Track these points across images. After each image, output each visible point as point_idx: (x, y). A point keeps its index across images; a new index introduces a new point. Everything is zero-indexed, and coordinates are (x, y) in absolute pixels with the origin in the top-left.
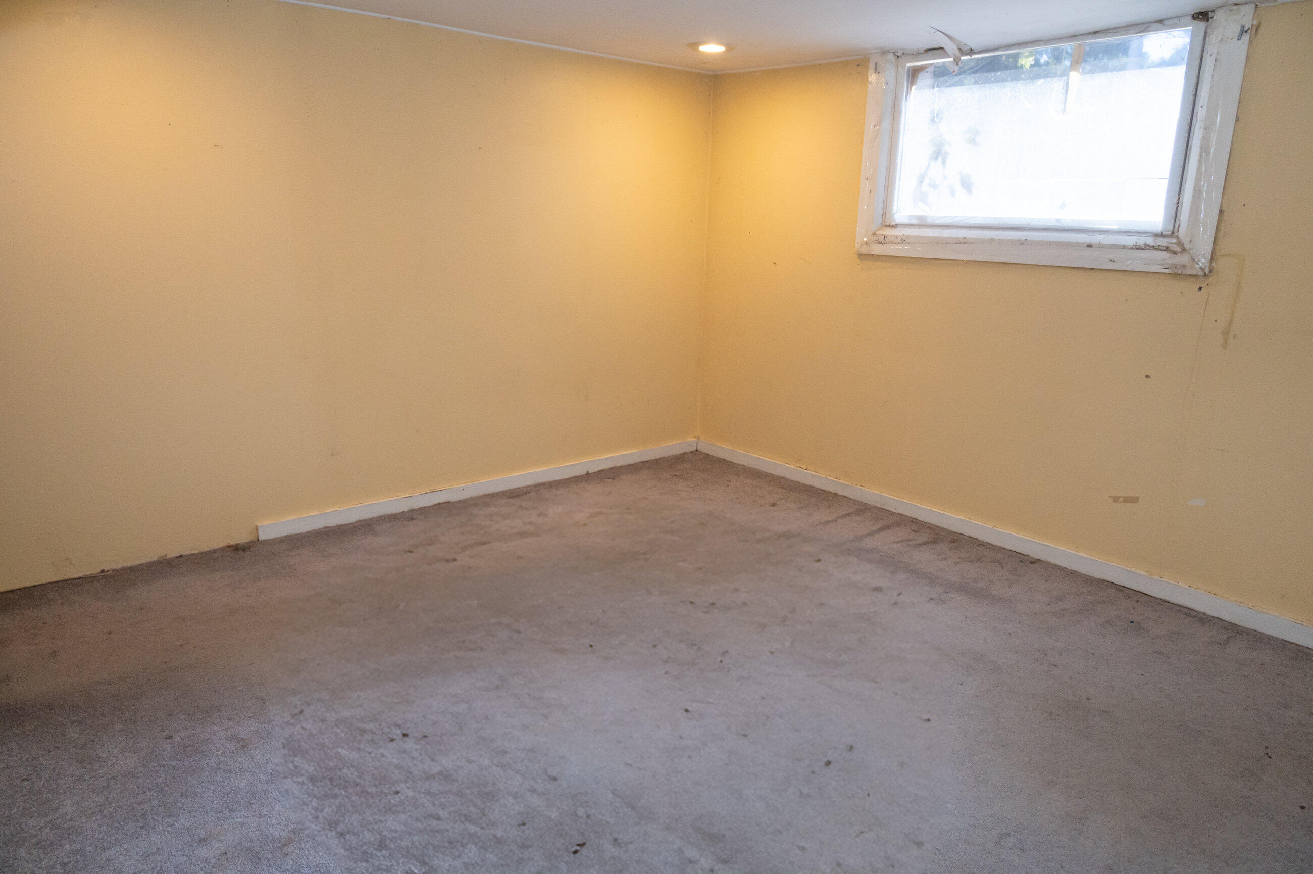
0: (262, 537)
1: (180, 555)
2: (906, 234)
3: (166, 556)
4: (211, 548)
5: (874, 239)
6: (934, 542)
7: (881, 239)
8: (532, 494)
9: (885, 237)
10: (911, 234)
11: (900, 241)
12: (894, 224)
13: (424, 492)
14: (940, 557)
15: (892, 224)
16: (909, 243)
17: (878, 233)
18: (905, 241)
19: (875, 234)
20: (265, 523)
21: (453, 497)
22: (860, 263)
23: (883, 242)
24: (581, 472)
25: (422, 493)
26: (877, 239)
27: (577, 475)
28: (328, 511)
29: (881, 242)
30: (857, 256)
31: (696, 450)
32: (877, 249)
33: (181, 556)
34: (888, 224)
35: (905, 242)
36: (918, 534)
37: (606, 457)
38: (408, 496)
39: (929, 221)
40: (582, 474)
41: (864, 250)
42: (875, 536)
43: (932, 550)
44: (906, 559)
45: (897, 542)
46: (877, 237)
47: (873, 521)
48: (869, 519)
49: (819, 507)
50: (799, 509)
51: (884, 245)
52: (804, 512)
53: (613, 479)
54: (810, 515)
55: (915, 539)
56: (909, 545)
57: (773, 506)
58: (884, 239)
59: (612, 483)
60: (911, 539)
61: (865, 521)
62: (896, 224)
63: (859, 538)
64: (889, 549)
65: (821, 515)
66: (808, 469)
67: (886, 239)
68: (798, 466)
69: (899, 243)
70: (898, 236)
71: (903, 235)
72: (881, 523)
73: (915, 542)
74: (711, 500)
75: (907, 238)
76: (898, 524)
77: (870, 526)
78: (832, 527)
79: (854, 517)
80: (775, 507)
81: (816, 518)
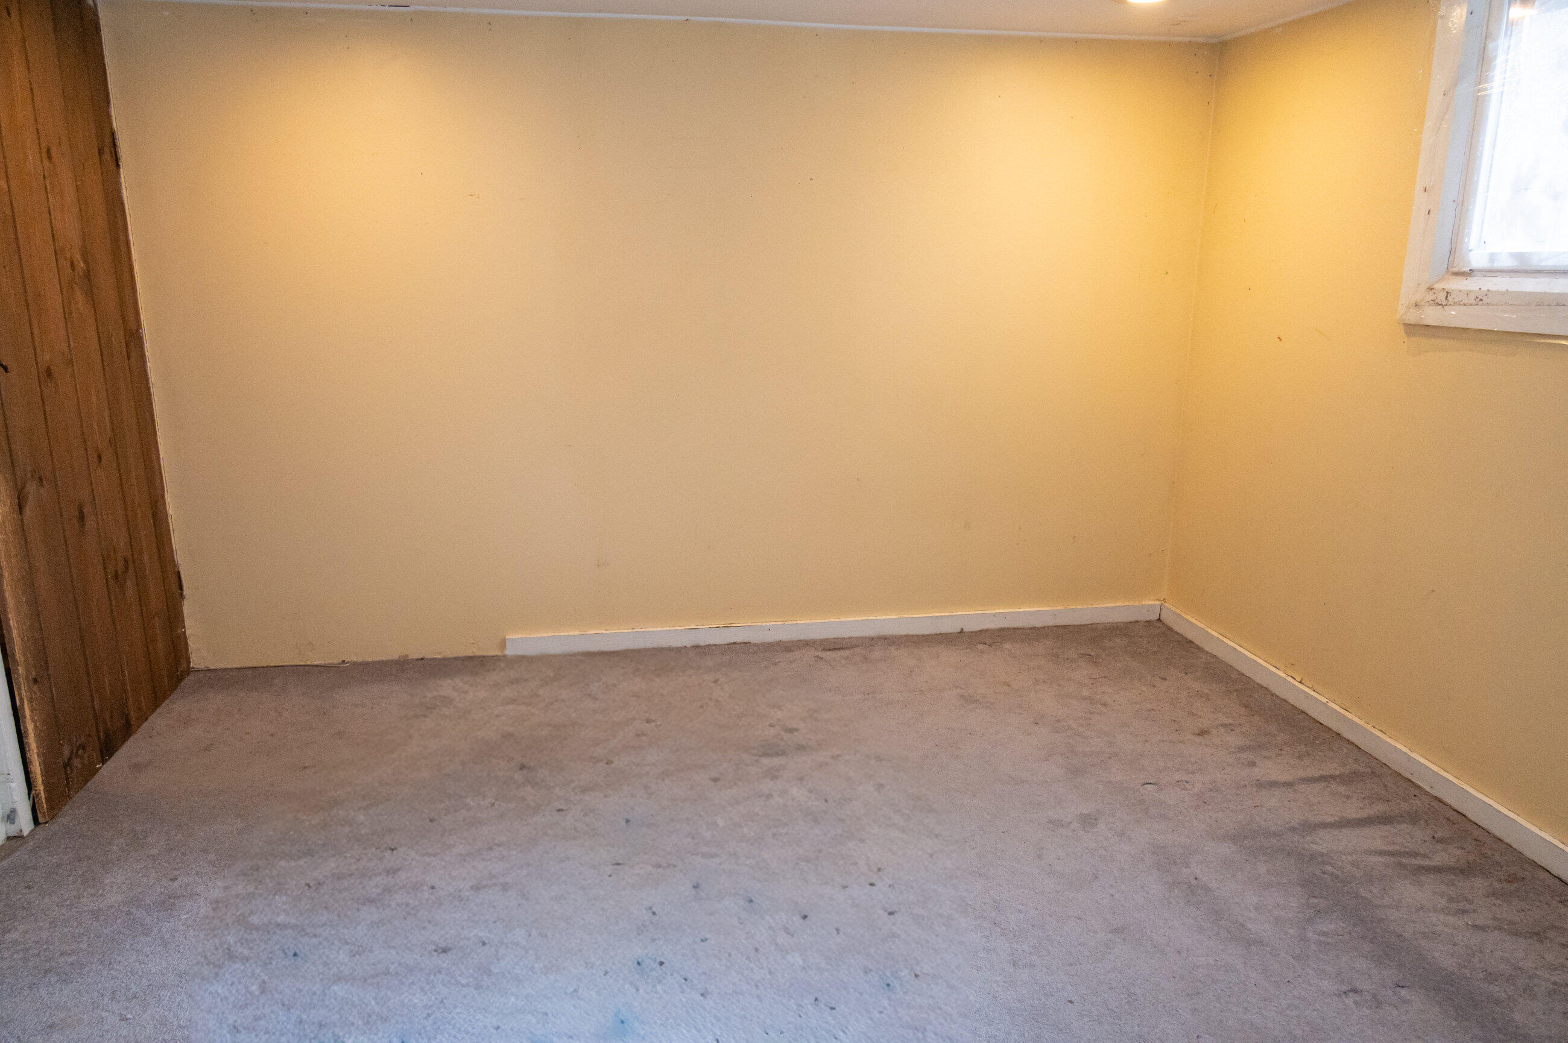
0: (510, 651)
1: (421, 657)
2: (1484, 289)
3: (407, 656)
4: (455, 655)
5: (1430, 297)
6: (1462, 871)
7: (1441, 297)
8: (858, 650)
9: (1448, 293)
10: (1494, 288)
11: (1472, 301)
12: (1467, 269)
13: (715, 626)
14: (1454, 906)
15: (1464, 269)
16: (1488, 304)
17: (1437, 286)
18: (1481, 300)
19: (1432, 289)
20: (515, 636)
21: (755, 638)
22: (1406, 339)
23: (1444, 303)
24: (953, 628)
25: (712, 626)
26: (1434, 297)
27: (944, 631)
28: (589, 633)
29: (1440, 303)
30: (1402, 328)
31: (1159, 620)
32: (1432, 316)
33: (422, 659)
34: (1455, 270)
35: (1481, 303)
36: (1439, 847)
37: (994, 612)
38: (695, 627)
39: (1535, 263)
40: (955, 631)
41: (1412, 317)
42: (1344, 831)
43: (1443, 888)
44: (1370, 891)
45: (1381, 853)
46: (1434, 293)
47: (1366, 801)
48: (1363, 796)
49: (1283, 752)
50: (1242, 749)
51: (1446, 307)
52: (1246, 756)
53: (990, 646)
54: (1253, 764)
55: (1425, 856)
56: (1401, 865)
57: (1199, 734)
58: (1447, 297)
59: (982, 652)
60: (1415, 854)
61: (1348, 797)
62: (1470, 270)
63: (1310, 828)
64: (1353, 863)
65: (1272, 769)
66: (1303, 682)
67: (1449, 298)
68: (1290, 674)
69: (1471, 305)
70: (1470, 291)
71: (1480, 289)
72: (1379, 808)
73: (1420, 861)
74: (1105, 705)
75: (1486, 295)
76: (1413, 818)
77: (1353, 810)
78: (1274, 795)
79: (1334, 786)
80: (1201, 737)
81: (1258, 772)
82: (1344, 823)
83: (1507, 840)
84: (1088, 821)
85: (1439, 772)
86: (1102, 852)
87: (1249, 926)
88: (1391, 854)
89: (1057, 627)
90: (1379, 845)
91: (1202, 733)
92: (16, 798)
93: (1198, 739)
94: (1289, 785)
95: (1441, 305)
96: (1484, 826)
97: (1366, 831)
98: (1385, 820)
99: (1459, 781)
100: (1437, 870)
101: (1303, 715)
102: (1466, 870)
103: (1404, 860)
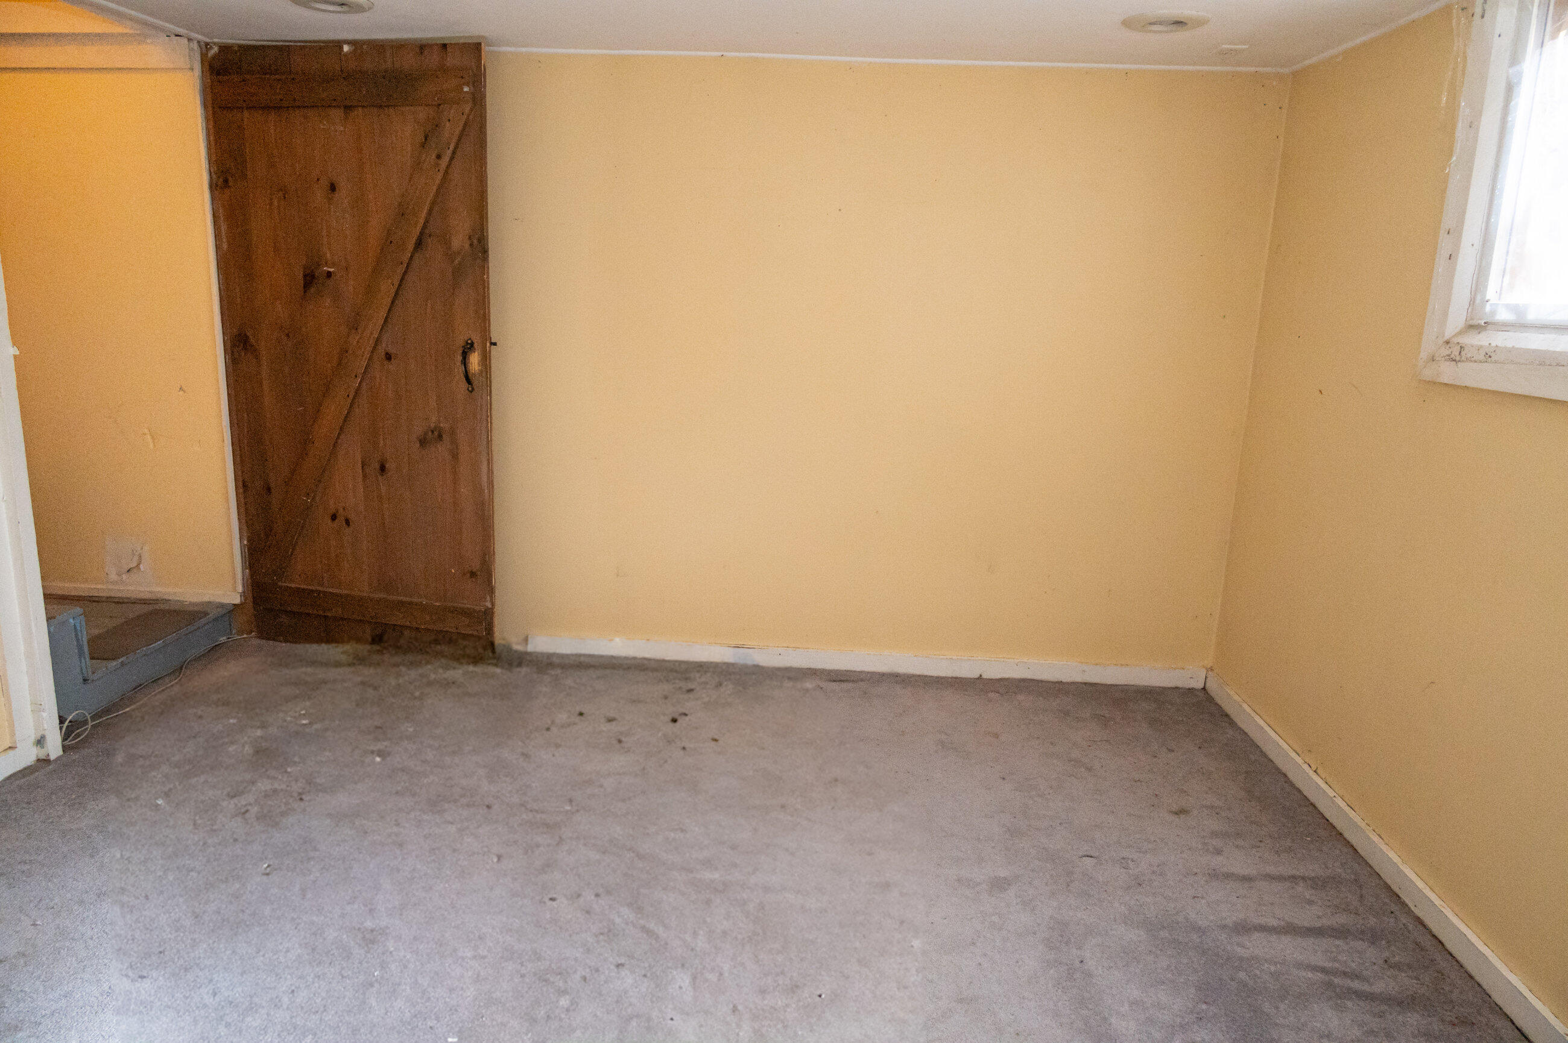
2: (1494, 344)
5: (1445, 351)
6: (1400, 1003)
7: (1456, 352)
9: (1462, 348)
10: (1504, 344)
11: (1482, 357)
12: (1483, 322)
15: (1481, 322)
16: (1496, 362)
17: (1453, 340)
18: (1490, 356)
19: (1448, 343)
22: (1416, 396)
24: (972, 673)
26: (1448, 352)
30: (1417, 384)
31: (1204, 689)
32: (1446, 373)
34: (1473, 322)
35: (1489, 360)
36: (1388, 972)
37: (1018, 661)
39: (1531, 317)
40: (972, 676)
41: (1428, 373)
42: (1283, 938)
43: (1367, 1017)
44: (1277, 1008)
45: (1315, 968)
46: (1450, 347)
47: (1329, 911)
48: (1329, 904)
49: (1262, 845)
50: (1214, 834)
51: (1459, 364)
52: (1216, 842)
53: (1002, 695)
54: (1218, 852)
55: (1365, 980)
56: (1329, 985)
57: (1176, 814)
58: (1460, 352)
59: (990, 701)
60: (1356, 976)
61: (1310, 902)
62: (1485, 323)
63: (1243, 928)
64: (1276, 976)
65: (1238, 862)
66: (1318, 771)
67: (1463, 353)
68: (1307, 760)
69: (1481, 362)
70: (1481, 347)
71: (1490, 344)
72: (1341, 919)
73: (1356, 985)
74: (1089, 769)
75: (1494, 351)
76: (1374, 937)
77: (1306, 917)
78: (1226, 888)
79: (1300, 888)
80: (1177, 816)
81: (1217, 861)
82: (1290, 930)
83: (1478, 978)
84: (999, 885)
85: (1424, 891)
86: (995, 918)
87: (1113, 1020)
88: (1323, 970)
89: (1085, 684)
90: (1319, 960)
91: (1181, 812)
92: (46, 726)
93: (1172, 818)
94: (1246, 879)
95: (1455, 360)
96: (1459, 958)
97: (1309, 942)
98: (1340, 933)
99: (1442, 903)
100: (1370, 997)
101: (1311, 808)
102: (1405, 1003)
103: (1336, 981)
